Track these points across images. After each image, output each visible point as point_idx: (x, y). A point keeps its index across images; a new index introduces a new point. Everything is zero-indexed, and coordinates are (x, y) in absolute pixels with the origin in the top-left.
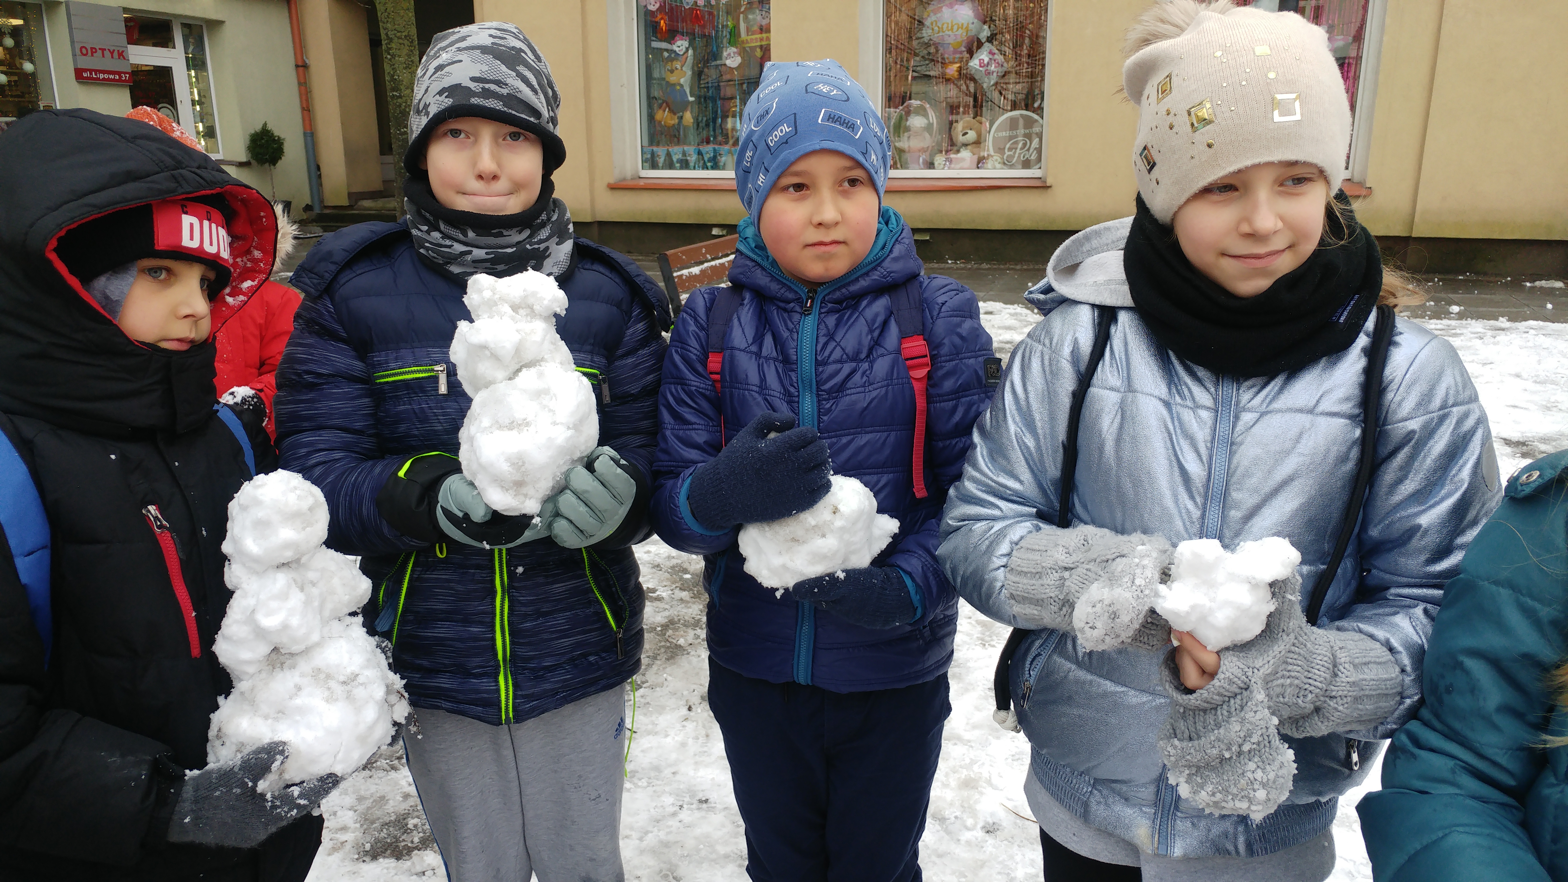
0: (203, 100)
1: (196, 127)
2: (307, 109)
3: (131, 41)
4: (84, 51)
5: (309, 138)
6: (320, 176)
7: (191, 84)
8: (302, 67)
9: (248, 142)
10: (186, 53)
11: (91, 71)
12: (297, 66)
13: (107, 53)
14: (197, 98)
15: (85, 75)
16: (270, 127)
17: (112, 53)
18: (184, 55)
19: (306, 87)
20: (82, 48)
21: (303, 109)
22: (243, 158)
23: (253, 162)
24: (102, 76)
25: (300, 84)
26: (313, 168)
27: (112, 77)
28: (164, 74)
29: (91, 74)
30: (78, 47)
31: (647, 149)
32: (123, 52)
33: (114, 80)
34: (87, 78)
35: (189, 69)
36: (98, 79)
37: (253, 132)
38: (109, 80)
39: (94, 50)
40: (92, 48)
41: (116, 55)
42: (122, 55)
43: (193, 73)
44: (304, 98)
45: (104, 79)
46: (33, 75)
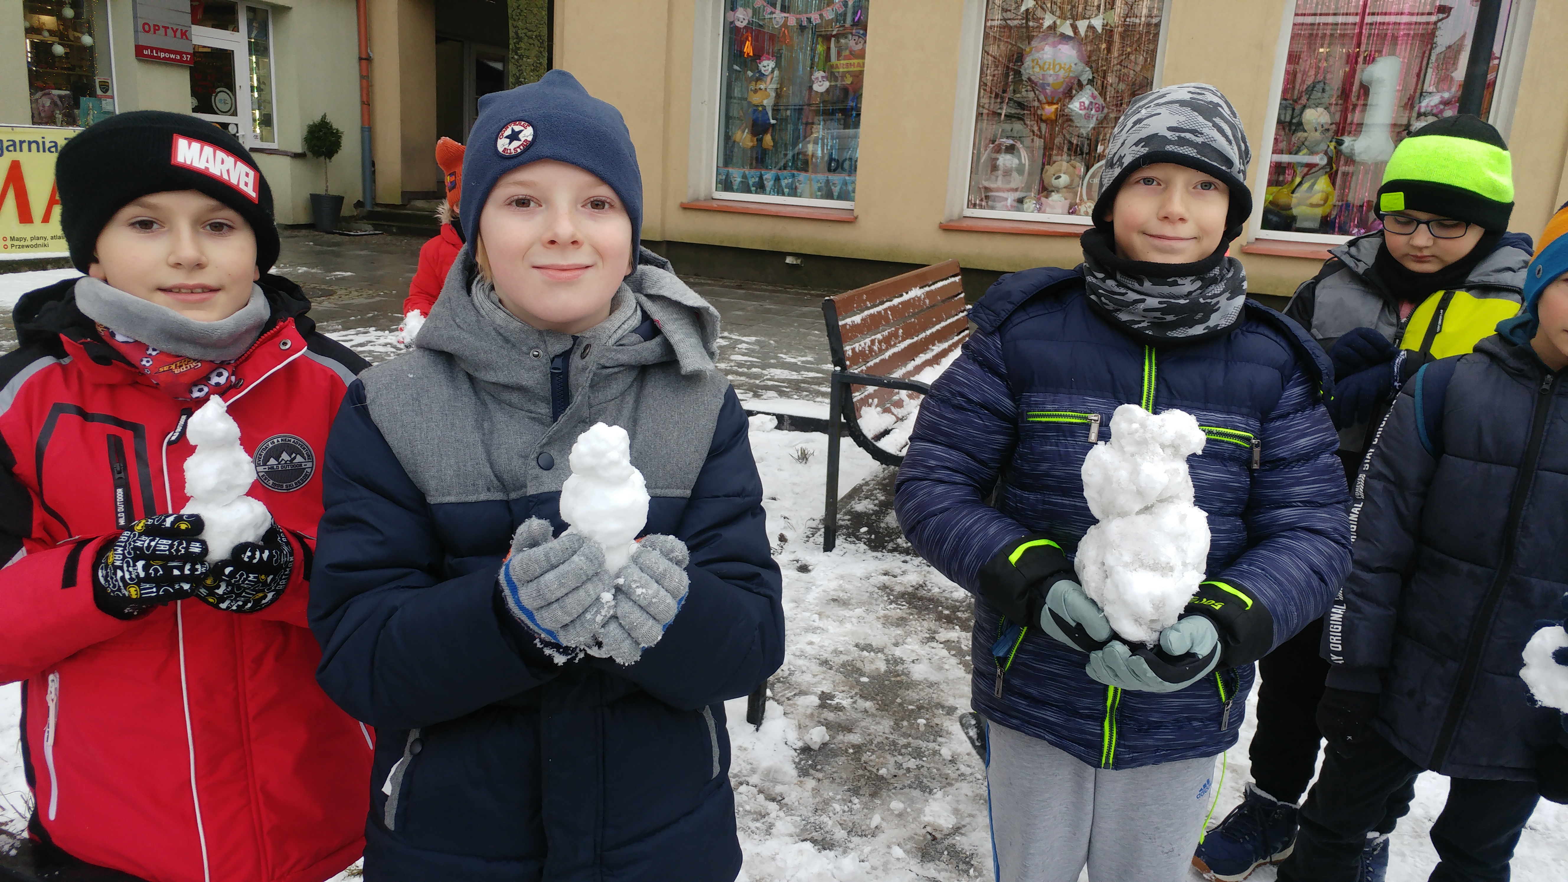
0: (263, 87)
1: (253, 114)
2: (367, 103)
3: (195, 22)
4: (147, 28)
5: (367, 133)
6: (374, 173)
7: (251, 70)
8: (366, 60)
9: (305, 133)
10: (249, 37)
11: (152, 49)
12: (361, 59)
13: (170, 32)
14: (256, 85)
15: (146, 52)
16: (329, 119)
17: (175, 32)
18: (247, 40)
19: (368, 81)
20: (145, 24)
21: (363, 103)
22: (299, 150)
23: (309, 154)
24: (162, 55)
25: (362, 77)
26: (368, 164)
27: (172, 56)
28: (225, 58)
29: (152, 52)
30: (140, 23)
31: (721, 170)
32: (186, 31)
33: (175, 60)
34: (147, 56)
35: (250, 54)
36: (159, 58)
37: (311, 123)
38: (169, 59)
39: (156, 28)
40: (155, 26)
41: (179, 34)
42: (185, 35)
43: (254, 58)
44: (365, 91)
45: (165, 58)
46: (91, 48)
